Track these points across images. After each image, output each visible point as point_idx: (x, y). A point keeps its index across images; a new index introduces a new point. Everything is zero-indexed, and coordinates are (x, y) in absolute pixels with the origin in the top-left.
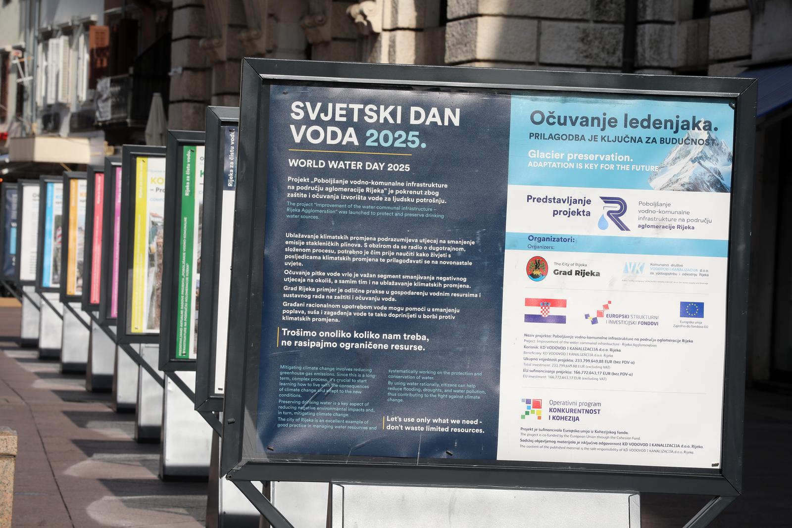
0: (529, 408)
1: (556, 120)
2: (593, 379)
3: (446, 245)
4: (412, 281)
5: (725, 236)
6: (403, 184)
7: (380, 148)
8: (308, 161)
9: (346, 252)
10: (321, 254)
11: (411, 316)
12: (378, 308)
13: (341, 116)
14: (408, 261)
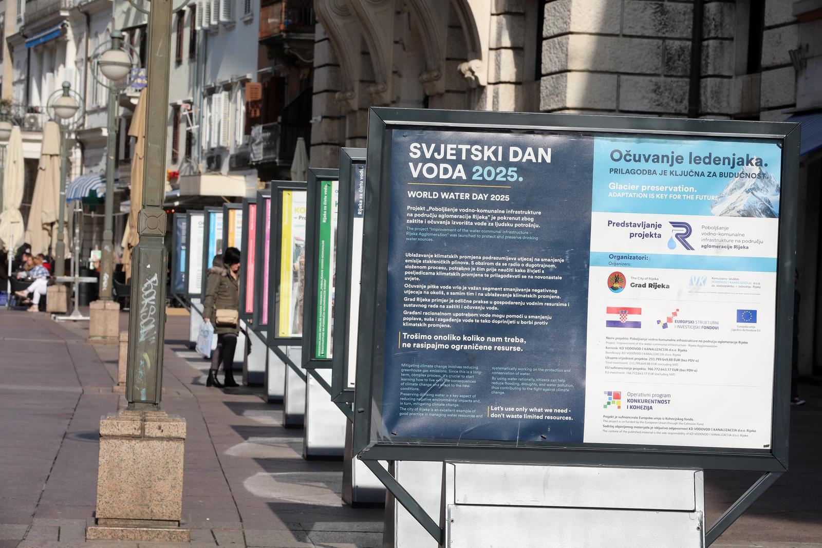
0: (610, 399)
1: (632, 158)
2: (664, 374)
3: (540, 263)
4: (512, 293)
5: (774, 255)
6: (503, 212)
7: (484, 181)
8: (424, 192)
9: (456, 268)
10: (435, 271)
11: (511, 322)
12: (484, 315)
13: (452, 155)
14: (508, 276)
